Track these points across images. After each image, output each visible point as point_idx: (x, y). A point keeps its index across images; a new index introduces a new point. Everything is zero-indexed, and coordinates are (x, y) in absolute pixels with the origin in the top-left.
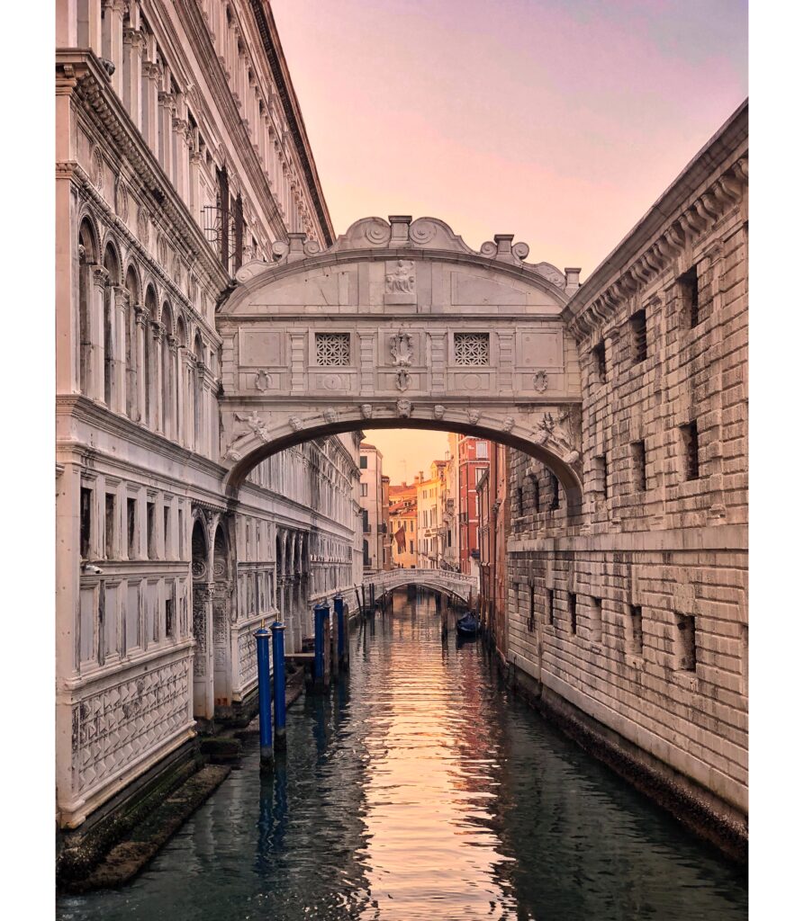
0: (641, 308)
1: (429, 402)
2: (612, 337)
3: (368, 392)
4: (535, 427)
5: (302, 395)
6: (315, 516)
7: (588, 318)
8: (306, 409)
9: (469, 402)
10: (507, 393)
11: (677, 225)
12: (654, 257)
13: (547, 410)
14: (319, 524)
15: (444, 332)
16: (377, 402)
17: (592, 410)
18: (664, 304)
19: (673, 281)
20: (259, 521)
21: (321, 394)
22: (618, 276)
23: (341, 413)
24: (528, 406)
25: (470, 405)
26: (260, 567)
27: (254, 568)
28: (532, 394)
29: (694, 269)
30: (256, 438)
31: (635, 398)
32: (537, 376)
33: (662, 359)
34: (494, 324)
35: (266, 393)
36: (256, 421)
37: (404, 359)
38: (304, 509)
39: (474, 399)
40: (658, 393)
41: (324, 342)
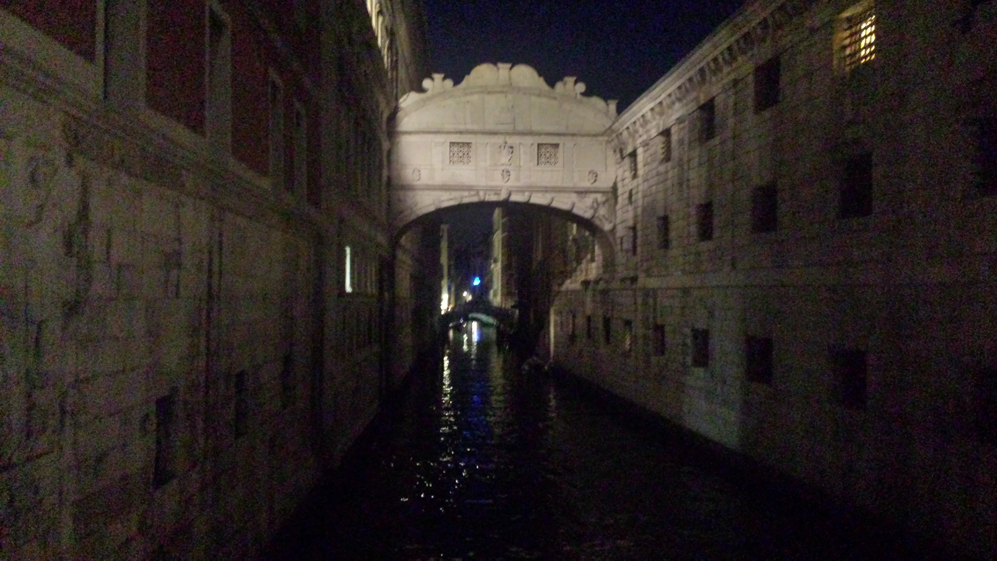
0: (668, 125)
1: (521, 190)
2: (644, 146)
3: (483, 182)
4: (586, 207)
5: (440, 183)
8: (444, 193)
9: (546, 190)
10: (570, 185)
11: (702, 70)
13: (594, 196)
15: (530, 142)
16: (488, 190)
18: (687, 123)
19: (695, 108)
21: (453, 183)
22: (652, 105)
24: (582, 193)
25: (547, 191)
28: (586, 184)
29: (712, 100)
32: (589, 173)
34: (563, 138)
35: (418, 183)
39: (549, 187)
40: (680, 184)
41: (455, 149)
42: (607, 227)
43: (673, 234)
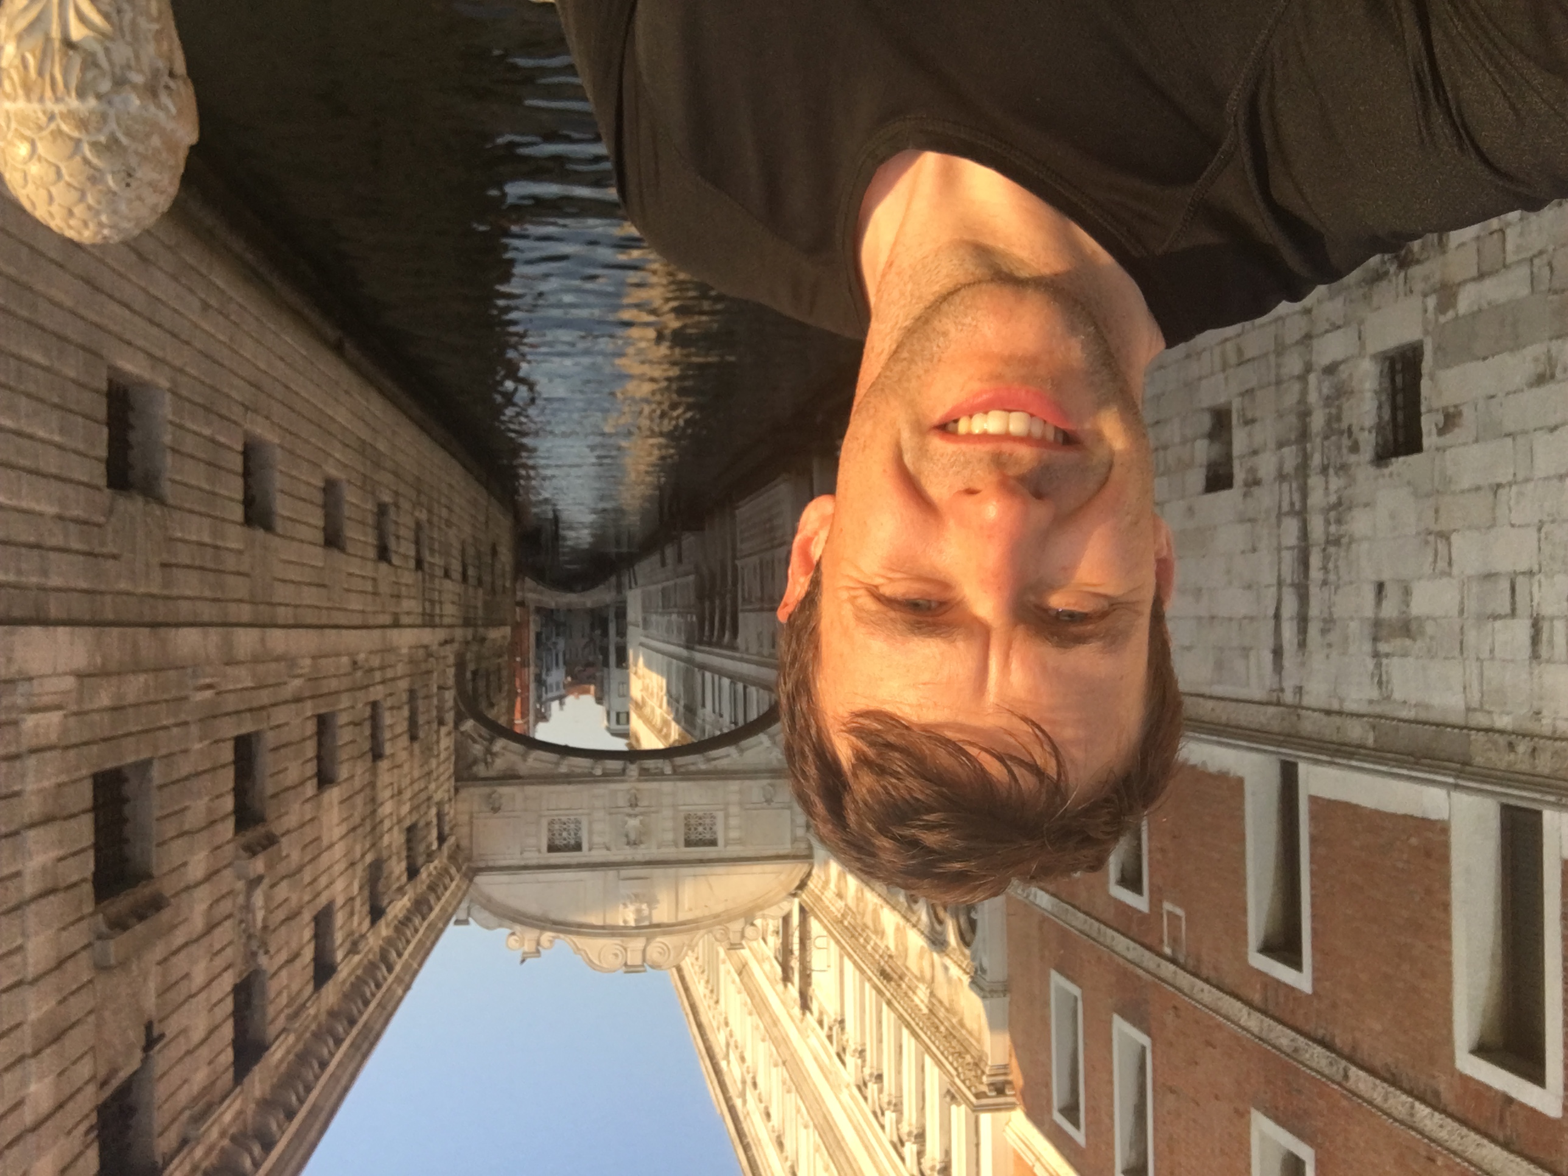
0: (412, 883)
1: (607, 777)
2: (433, 851)
3: (667, 786)
4: (503, 755)
5: (730, 782)
6: (689, 661)
7: (453, 870)
8: (726, 767)
9: (568, 778)
10: (531, 790)
11: (390, 969)
12: (404, 934)
13: (492, 773)
14: (684, 653)
15: (593, 852)
16: (659, 776)
17: (446, 775)
19: (388, 910)
20: (759, 654)
21: (713, 783)
22: (432, 916)
23: (693, 764)
24: (510, 777)
26: (758, 606)
27: (766, 606)
28: (505, 790)
29: (374, 922)
30: (775, 735)
31: (416, 787)
32: (499, 808)
33: (396, 829)
34: (543, 862)
35: (765, 782)
36: (774, 753)
37: (633, 823)
38: (703, 667)
39: (563, 783)
40: (400, 792)
41: (708, 836)
42: (469, 725)
43: (406, 712)
